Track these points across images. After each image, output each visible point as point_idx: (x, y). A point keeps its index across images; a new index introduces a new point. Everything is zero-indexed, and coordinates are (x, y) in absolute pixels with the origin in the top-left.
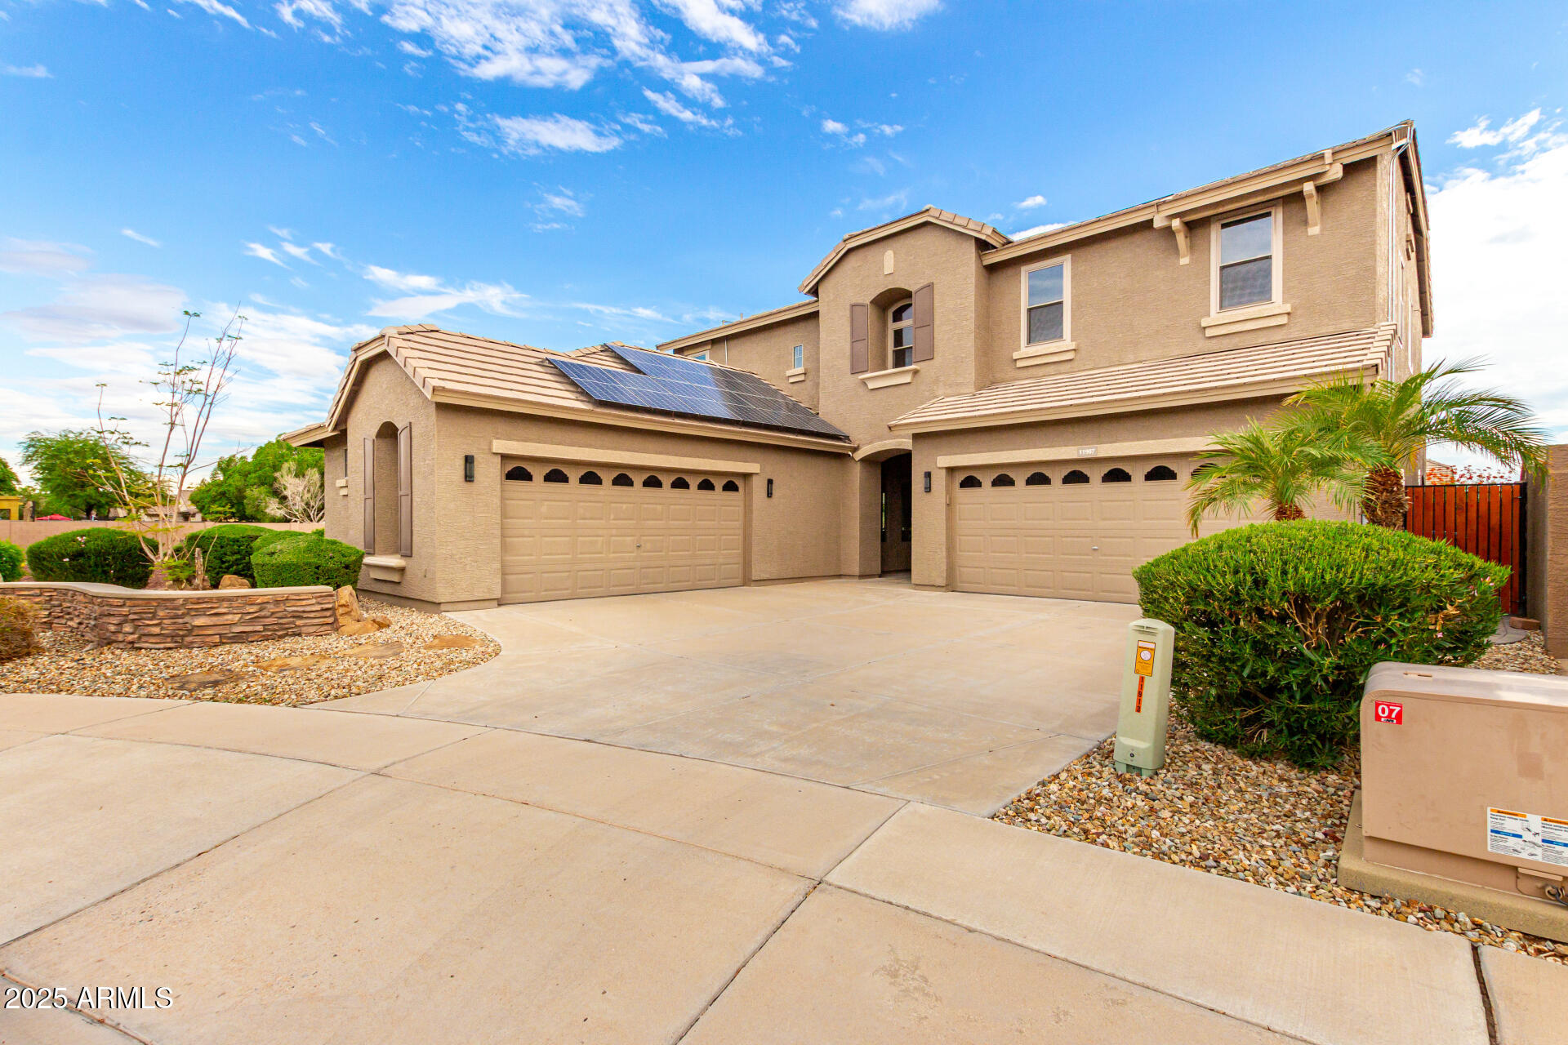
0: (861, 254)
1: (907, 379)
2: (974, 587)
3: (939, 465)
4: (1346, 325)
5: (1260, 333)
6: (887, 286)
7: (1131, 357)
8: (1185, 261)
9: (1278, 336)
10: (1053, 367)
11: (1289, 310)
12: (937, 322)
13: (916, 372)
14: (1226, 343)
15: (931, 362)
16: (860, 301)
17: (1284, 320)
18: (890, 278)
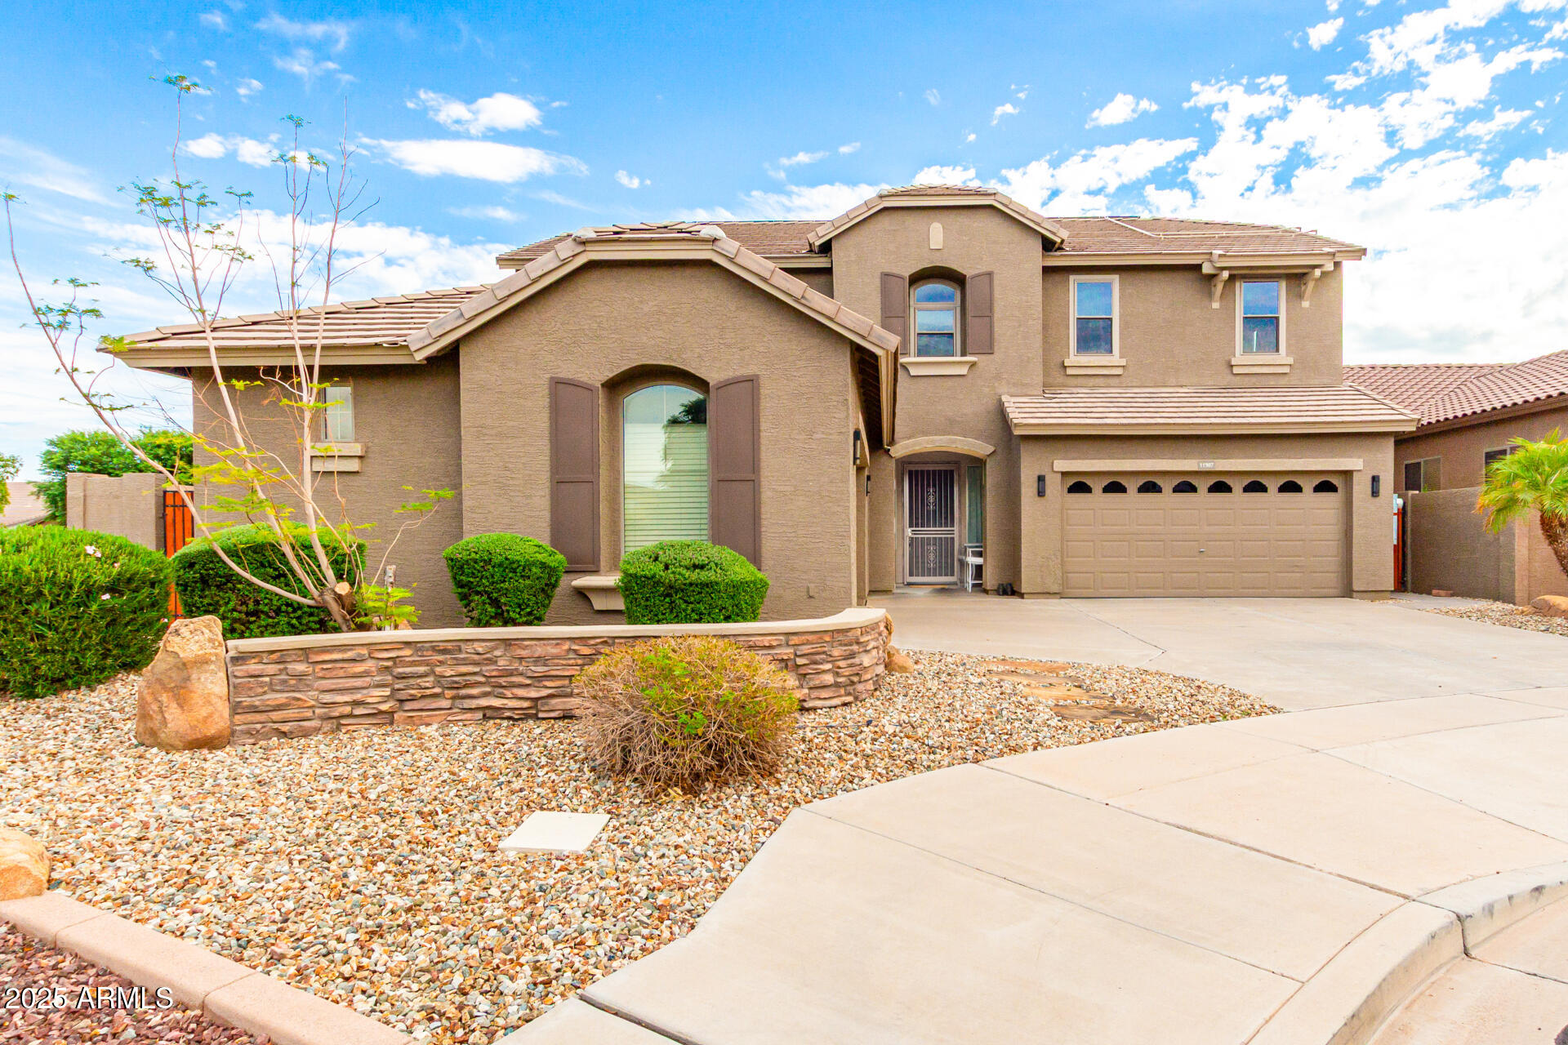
0: (898, 216)
1: (964, 370)
2: (1077, 592)
3: (1055, 469)
4: (1326, 381)
5: (1270, 377)
6: (933, 262)
7: (1173, 381)
8: (1216, 305)
9: (1283, 381)
10: (1102, 379)
11: (1292, 363)
12: (997, 315)
13: (973, 365)
14: (1246, 381)
15: (991, 356)
16: (896, 271)
17: (1286, 370)
18: (938, 254)
